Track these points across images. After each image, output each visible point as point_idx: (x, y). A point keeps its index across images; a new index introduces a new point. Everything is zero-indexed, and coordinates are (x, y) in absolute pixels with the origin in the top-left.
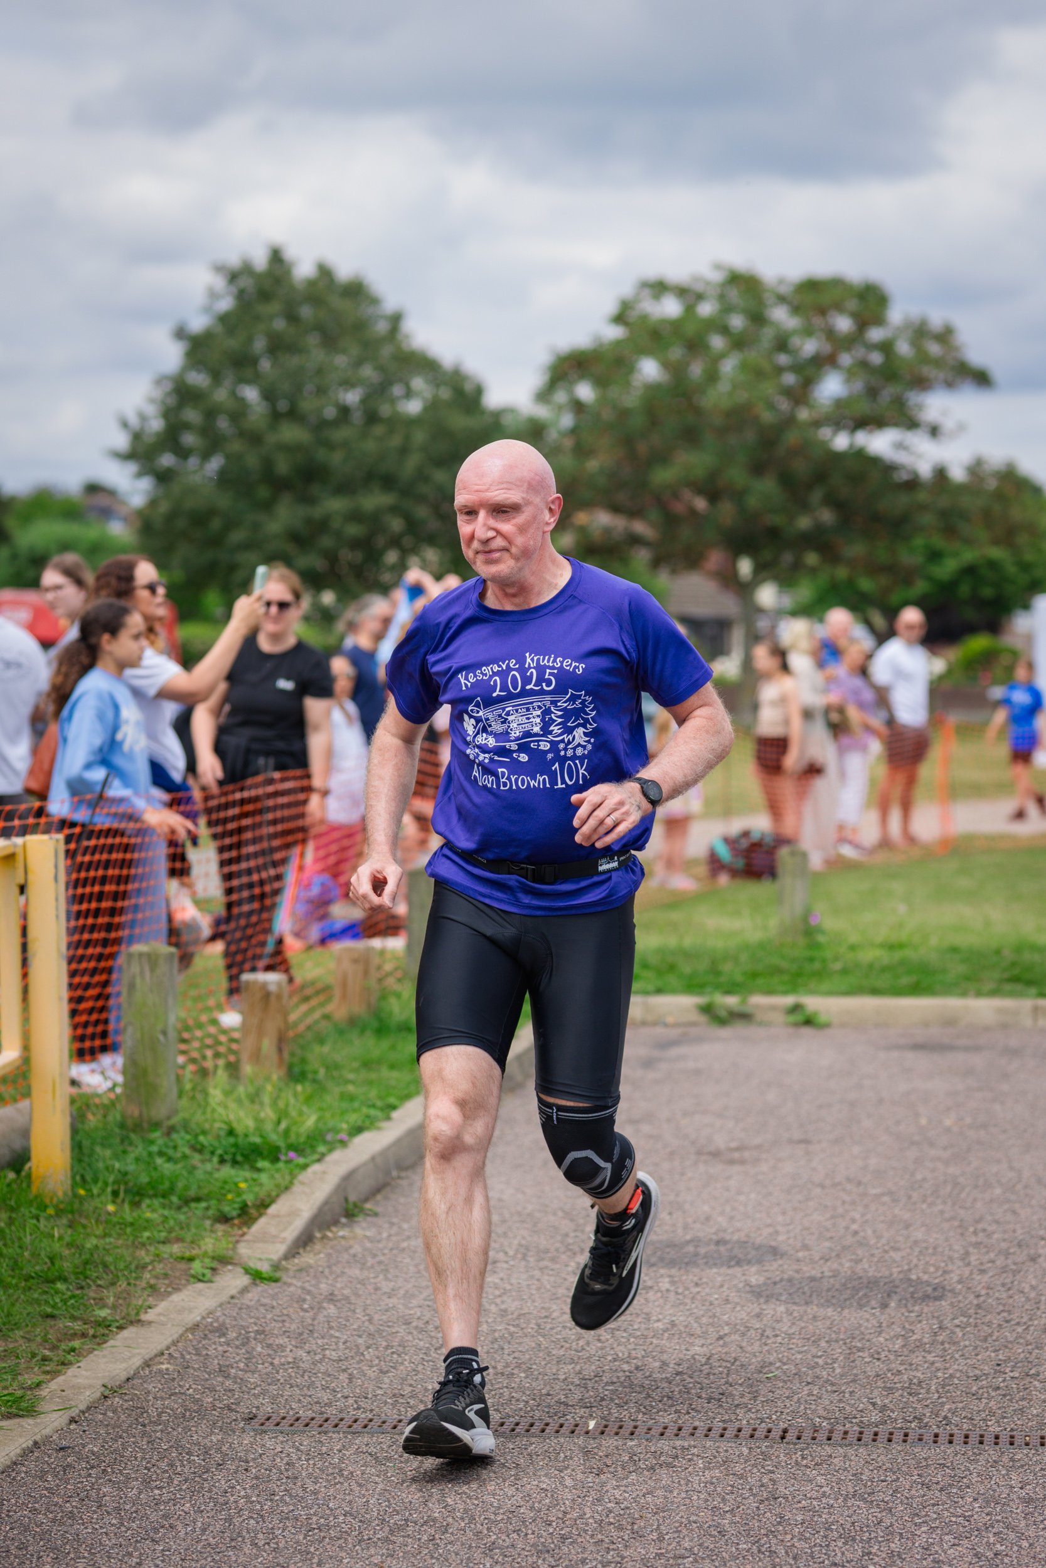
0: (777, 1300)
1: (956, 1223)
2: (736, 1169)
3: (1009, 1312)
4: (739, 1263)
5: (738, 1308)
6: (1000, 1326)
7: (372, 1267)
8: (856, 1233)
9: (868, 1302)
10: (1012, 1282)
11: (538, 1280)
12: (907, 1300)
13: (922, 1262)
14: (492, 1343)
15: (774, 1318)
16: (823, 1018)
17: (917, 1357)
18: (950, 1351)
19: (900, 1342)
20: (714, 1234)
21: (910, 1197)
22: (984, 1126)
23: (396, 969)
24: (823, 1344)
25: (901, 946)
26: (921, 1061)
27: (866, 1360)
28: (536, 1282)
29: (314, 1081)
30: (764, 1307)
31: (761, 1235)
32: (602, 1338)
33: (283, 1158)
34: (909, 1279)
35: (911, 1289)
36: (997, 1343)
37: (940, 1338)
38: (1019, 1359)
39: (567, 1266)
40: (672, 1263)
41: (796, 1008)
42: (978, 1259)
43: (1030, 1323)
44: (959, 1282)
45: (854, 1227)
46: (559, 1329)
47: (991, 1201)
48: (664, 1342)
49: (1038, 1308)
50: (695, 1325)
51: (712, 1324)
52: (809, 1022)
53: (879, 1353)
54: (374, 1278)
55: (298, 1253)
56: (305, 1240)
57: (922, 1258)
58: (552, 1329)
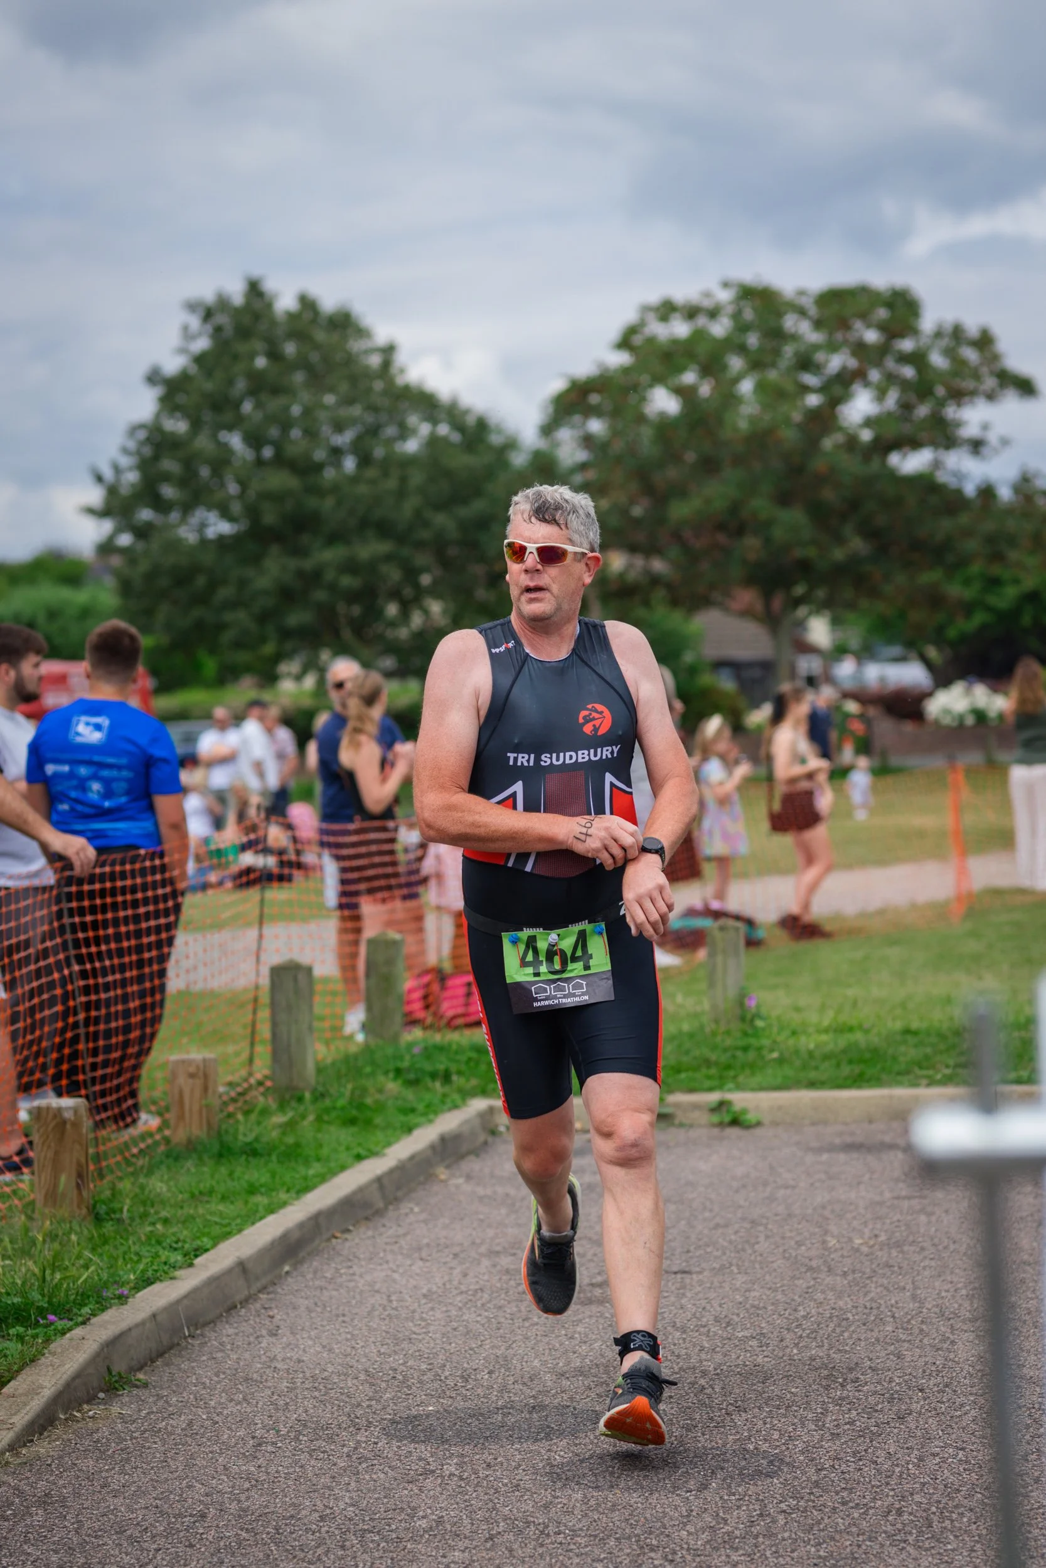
0: (578, 1483)
1: (826, 1373)
2: (594, 1308)
3: (851, 1490)
4: (548, 1437)
5: (526, 1497)
6: (834, 1509)
7: (112, 1457)
8: (703, 1388)
9: (686, 1482)
10: (866, 1450)
11: (301, 1467)
12: (732, 1478)
13: (768, 1426)
14: (212, 1555)
15: (565, 1509)
16: (751, 1117)
17: (720, 1556)
18: (763, 1547)
19: (705, 1536)
20: (533, 1396)
21: (782, 1341)
22: (898, 1245)
23: (266, 1077)
24: (612, 1542)
25: (851, 1029)
26: (850, 1165)
27: (656, 1562)
28: (298, 1470)
29: (120, 1221)
30: (559, 1494)
31: (588, 1397)
32: (347, 1543)
33: (41, 1322)
34: (745, 1449)
35: (743, 1463)
36: (822, 1534)
37: (754, 1530)
38: (843, 1556)
39: (344, 1446)
40: (470, 1438)
41: (722, 1105)
42: (835, 1420)
43: (872, 1504)
44: (802, 1452)
45: (702, 1382)
46: (300, 1532)
47: (878, 1340)
48: (420, 1546)
49: (888, 1484)
50: (466, 1521)
51: (486, 1520)
52: (735, 1122)
53: (674, 1553)
54: (107, 1471)
55: (32, 1441)
56: (43, 1424)
57: (768, 1420)
58: (291, 1533)
